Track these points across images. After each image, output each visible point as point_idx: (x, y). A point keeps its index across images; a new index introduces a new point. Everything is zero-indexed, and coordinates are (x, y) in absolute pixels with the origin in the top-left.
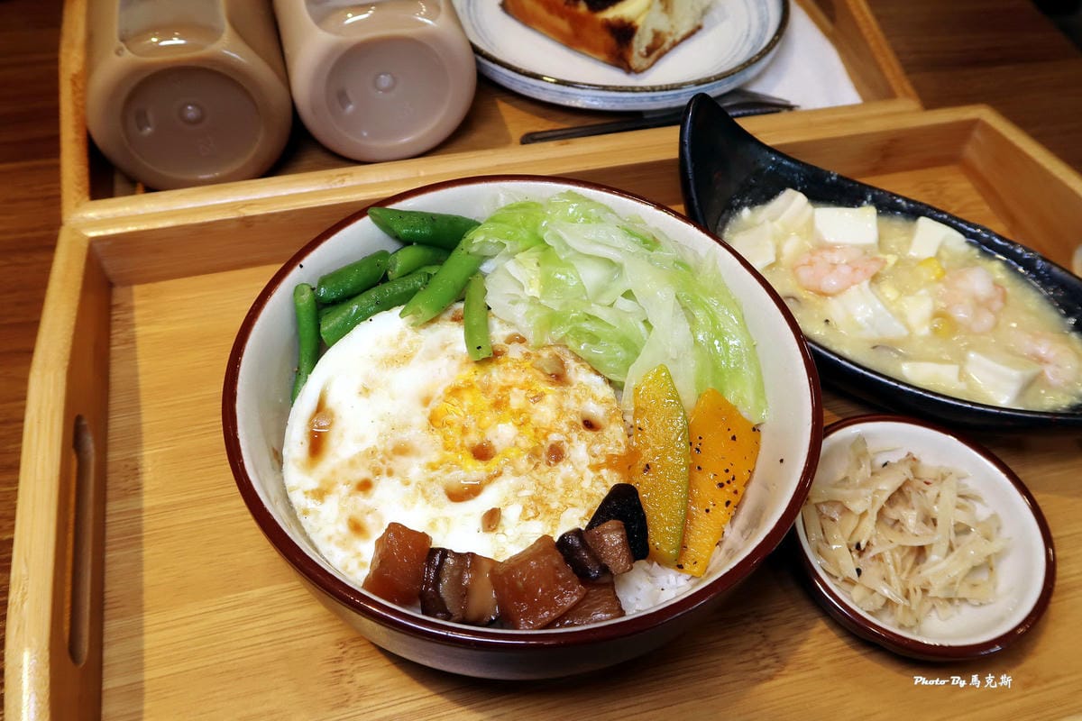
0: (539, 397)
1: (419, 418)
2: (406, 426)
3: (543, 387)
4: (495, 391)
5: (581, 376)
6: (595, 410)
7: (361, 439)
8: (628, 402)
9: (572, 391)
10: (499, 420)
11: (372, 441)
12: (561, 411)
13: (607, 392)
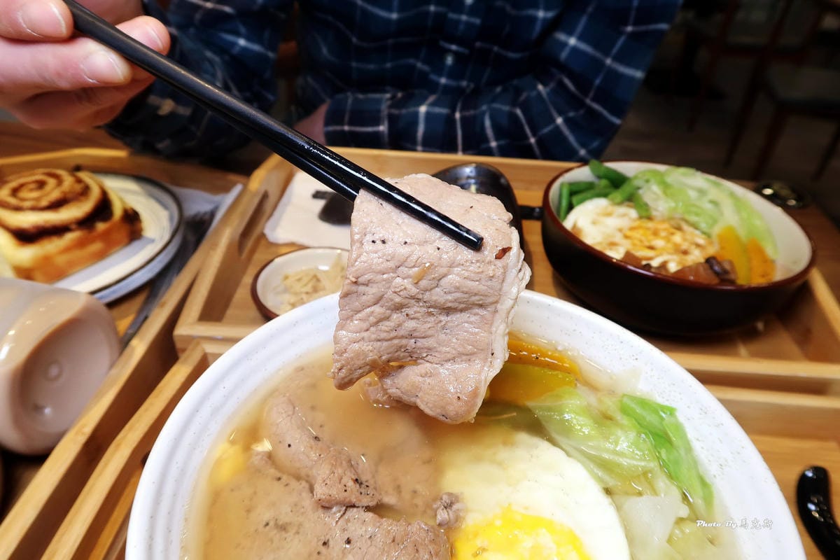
1: (619, 235)
2: (614, 237)
3: (673, 231)
5: (689, 229)
6: (701, 241)
8: (715, 240)
9: (687, 234)
10: (656, 239)
13: (703, 237)
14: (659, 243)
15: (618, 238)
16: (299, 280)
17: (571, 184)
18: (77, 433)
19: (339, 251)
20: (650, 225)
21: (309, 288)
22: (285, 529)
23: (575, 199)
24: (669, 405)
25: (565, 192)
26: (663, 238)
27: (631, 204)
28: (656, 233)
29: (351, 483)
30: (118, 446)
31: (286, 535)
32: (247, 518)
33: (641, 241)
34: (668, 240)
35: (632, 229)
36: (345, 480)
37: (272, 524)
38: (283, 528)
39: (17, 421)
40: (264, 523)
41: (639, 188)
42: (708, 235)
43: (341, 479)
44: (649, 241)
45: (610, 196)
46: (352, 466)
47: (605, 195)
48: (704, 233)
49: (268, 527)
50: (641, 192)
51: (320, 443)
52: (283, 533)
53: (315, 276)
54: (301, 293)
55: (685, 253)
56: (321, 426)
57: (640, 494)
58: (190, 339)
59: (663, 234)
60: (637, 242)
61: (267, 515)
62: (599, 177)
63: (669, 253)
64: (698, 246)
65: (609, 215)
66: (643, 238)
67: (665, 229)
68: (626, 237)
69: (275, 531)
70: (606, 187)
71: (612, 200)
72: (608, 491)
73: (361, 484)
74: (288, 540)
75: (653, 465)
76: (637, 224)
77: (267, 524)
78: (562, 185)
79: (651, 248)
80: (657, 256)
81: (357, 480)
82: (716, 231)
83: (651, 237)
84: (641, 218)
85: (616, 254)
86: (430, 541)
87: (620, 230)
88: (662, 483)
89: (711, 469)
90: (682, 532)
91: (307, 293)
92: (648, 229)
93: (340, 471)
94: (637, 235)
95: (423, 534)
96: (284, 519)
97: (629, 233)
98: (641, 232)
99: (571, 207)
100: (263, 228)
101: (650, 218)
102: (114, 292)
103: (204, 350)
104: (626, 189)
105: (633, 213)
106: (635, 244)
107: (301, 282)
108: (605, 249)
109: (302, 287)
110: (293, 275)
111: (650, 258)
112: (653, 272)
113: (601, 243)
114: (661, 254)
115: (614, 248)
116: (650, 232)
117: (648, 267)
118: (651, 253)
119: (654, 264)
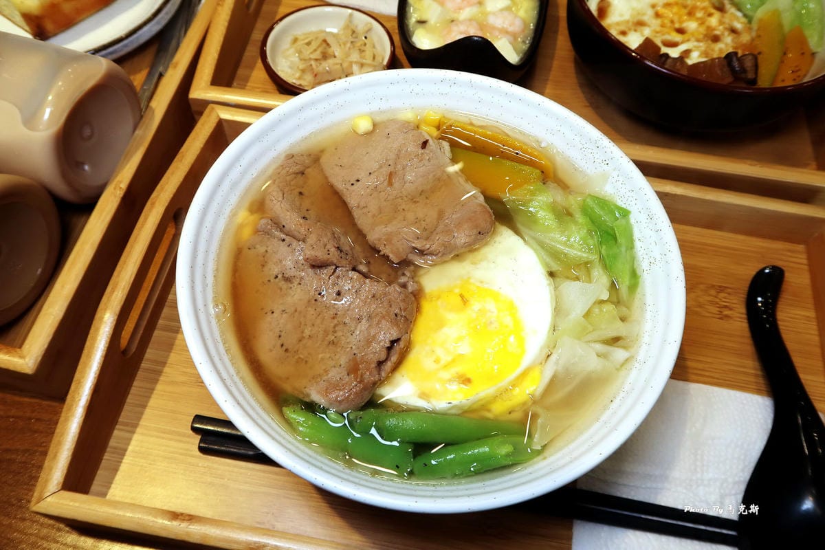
0: (710, 15)
1: (650, 12)
2: (644, 14)
3: (713, 11)
4: (689, 8)
5: (732, 10)
6: (738, 26)
7: (621, 15)
8: (755, 26)
9: (727, 15)
10: (689, 20)
11: (627, 17)
12: (721, 23)
13: (744, 20)
14: (692, 25)
15: (648, 16)
16: (308, 44)
18: (115, 189)
19: (350, 11)
21: (317, 55)
22: (290, 281)
24: (625, 207)
26: (698, 19)
28: (691, 12)
29: (333, 250)
30: (153, 204)
31: (291, 285)
32: (263, 271)
33: (672, 22)
34: (702, 22)
35: (668, 5)
36: (328, 247)
37: (280, 276)
38: (288, 280)
39: (64, 175)
40: (274, 276)
42: (749, 19)
43: (325, 245)
44: (681, 22)
46: (335, 237)
48: (745, 16)
49: (277, 279)
51: (308, 222)
52: (289, 283)
53: (325, 41)
54: (310, 59)
55: (716, 39)
56: (307, 210)
57: (577, 279)
58: (205, 104)
59: (699, 14)
60: (667, 22)
61: (276, 270)
63: (697, 40)
64: (733, 31)
66: (676, 19)
67: (704, 8)
68: (658, 15)
69: (283, 282)
72: (552, 274)
73: (341, 251)
74: (293, 289)
75: (594, 257)
77: (277, 277)
79: (681, 31)
80: (684, 42)
81: (338, 247)
82: (760, 14)
83: (685, 18)
85: (633, 41)
86: (401, 300)
87: (653, 6)
88: (597, 272)
89: (643, 265)
90: (601, 311)
91: (316, 60)
93: (325, 240)
94: (668, 13)
95: (396, 295)
96: (289, 273)
97: (661, 11)
98: (675, 9)
102: (126, 46)
103: (218, 116)
106: (663, 26)
107: (310, 46)
108: (630, 29)
109: (311, 53)
110: (302, 37)
111: (674, 45)
112: (666, 67)
113: (627, 22)
114: (688, 40)
115: (635, 31)
116: (685, 11)
117: (664, 59)
118: (677, 37)
119: (674, 53)
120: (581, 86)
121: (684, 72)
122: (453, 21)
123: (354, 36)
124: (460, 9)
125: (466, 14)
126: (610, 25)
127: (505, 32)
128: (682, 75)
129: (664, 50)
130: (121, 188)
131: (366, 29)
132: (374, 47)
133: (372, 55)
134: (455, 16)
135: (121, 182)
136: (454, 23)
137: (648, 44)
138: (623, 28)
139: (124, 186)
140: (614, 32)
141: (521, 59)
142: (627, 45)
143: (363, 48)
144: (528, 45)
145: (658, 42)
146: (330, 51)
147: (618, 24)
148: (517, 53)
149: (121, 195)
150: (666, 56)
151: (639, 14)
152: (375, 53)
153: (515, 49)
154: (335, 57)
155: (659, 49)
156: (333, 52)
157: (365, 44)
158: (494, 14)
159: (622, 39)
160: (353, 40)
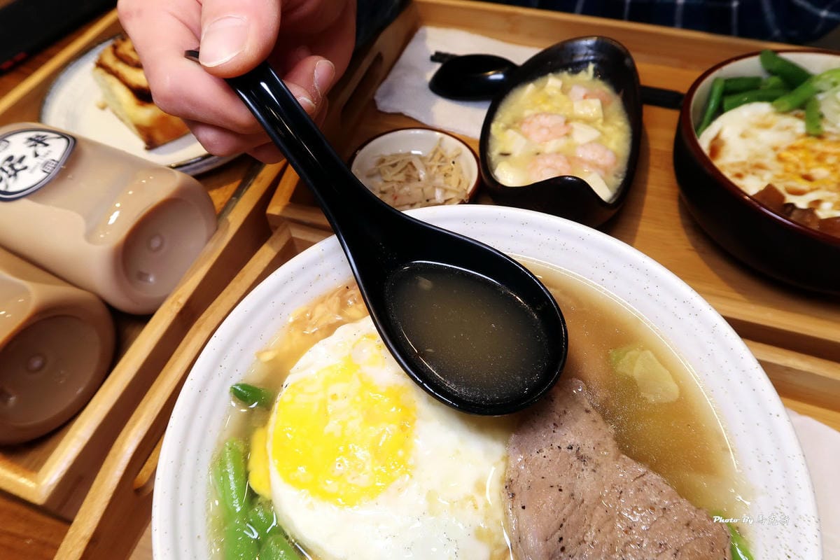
1: (772, 155)
2: (763, 157)
4: (818, 153)
7: (737, 156)
10: (818, 166)
11: (743, 158)
14: (820, 172)
15: (769, 159)
16: (394, 165)
17: (728, 81)
18: (173, 303)
19: (441, 135)
20: (819, 146)
21: (401, 177)
23: (727, 102)
25: (717, 90)
26: (829, 166)
27: (802, 113)
28: (820, 158)
33: (797, 167)
34: (834, 169)
35: (792, 148)
41: (820, 92)
44: (808, 168)
45: (776, 102)
47: (770, 99)
50: (820, 97)
53: (411, 163)
54: (393, 181)
59: (831, 161)
60: (791, 167)
62: (771, 72)
63: (829, 190)
65: (765, 126)
66: (802, 164)
67: (835, 155)
68: (780, 159)
70: (774, 88)
71: (777, 107)
76: (801, 141)
78: (716, 80)
79: (808, 178)
80: (812, 190)
83: (813, 163)
84: (808, 135)
85: (751, 186)
87: (775, 149)
91: (400, 182)
92: (813, 151)
94: (793, 157)
97: (785, 154)
98: (801, 154)
99: (720, 111)
100: (374, 94)
101: (820, 137)
103: (291, 235)
104: (802, 92)
105: (800, 126)
106: (786, 171)
107: (395, 168)
108: (747, 172)
109: (395, 175)
110: (389, 159)
111: (799, 193)
112: (792, 218)
113: (743, 163)
114: (817, 189)
115: (753, 174)
116: (813, 156)
117: (789, 209)
118: (804, 185)
119: (801, 203)
120: (685, 226)
121: (815, 227)
122: (538, 154)
123: (443, 160)
124: (546, 141)
125: (552, 146)
126: (723, 166)
127: (595, 166)
128: (813, 230)
129: (790, 199)
130: (178, 303)
131: (455, 154)
132: (461, 172)
133: (458, 181)
134: (540, 148)
135: (180, 296)
136: (539, 156)
137: (770, 191)
138: (738, 170)
139: (182, 301)
140: (728, 174)
141: (615, 196)
142: (743, 189)
143: (449, 172)
144: (621, 180)
145: (781, 188)
146: (414, 174)
147: (733, 165)
148: (609, 188)
149: (178, 311)
150: (792, 206)
151: (757, 156)
152: (462, 179)
153: (607, 184)
154: (419, 180)
155: (783, 198)
156: (418, 175)
157: (452, 169)
158: (583, 146)
159: (737, 182)
160: (439, 164)
